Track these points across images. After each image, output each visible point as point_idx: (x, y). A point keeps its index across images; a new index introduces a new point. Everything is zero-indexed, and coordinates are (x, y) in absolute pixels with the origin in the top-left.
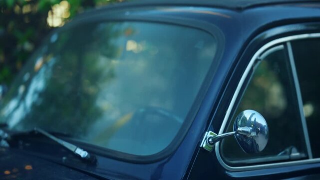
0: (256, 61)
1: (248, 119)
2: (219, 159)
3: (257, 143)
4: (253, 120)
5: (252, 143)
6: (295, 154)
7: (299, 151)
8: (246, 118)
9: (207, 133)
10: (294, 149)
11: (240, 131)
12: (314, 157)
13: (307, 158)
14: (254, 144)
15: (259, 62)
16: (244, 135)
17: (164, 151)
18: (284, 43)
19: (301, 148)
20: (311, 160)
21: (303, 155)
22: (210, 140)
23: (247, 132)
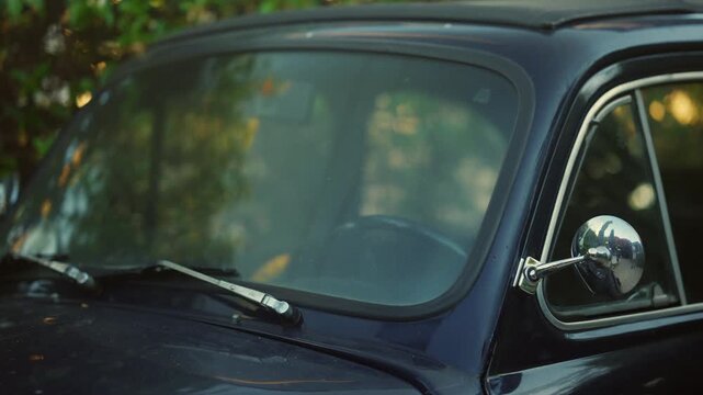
0: (592, 124)
1: (597, 234)
2: (543, 309)
3: (616, 275)
4: (607, 234)
5: (607, 276)
6: (661, 297)
7: (666, 291)
8: (593, 233)
9: (522, 260)
10: (658, 289)
11: (593, 255)
12: (689, 303)
13: (678, 304)
14: (611, 278)
15: (595, 128)
16: (599, 262)
17: (444, 297)
18: (631, 92)
19: (669, 287)
20: (685, 307)
21: (673, 299)
22: (532, 273)
23: (604, 256)
